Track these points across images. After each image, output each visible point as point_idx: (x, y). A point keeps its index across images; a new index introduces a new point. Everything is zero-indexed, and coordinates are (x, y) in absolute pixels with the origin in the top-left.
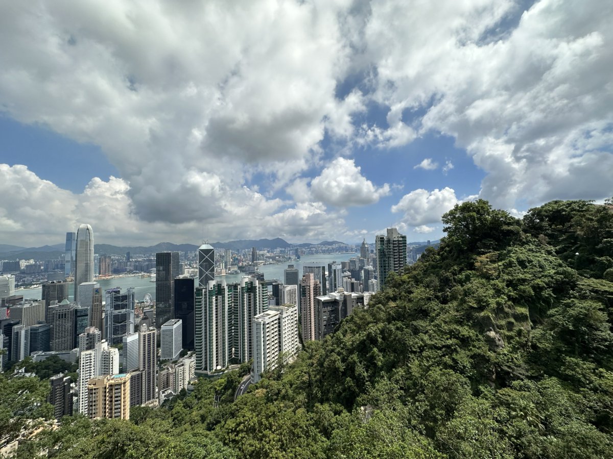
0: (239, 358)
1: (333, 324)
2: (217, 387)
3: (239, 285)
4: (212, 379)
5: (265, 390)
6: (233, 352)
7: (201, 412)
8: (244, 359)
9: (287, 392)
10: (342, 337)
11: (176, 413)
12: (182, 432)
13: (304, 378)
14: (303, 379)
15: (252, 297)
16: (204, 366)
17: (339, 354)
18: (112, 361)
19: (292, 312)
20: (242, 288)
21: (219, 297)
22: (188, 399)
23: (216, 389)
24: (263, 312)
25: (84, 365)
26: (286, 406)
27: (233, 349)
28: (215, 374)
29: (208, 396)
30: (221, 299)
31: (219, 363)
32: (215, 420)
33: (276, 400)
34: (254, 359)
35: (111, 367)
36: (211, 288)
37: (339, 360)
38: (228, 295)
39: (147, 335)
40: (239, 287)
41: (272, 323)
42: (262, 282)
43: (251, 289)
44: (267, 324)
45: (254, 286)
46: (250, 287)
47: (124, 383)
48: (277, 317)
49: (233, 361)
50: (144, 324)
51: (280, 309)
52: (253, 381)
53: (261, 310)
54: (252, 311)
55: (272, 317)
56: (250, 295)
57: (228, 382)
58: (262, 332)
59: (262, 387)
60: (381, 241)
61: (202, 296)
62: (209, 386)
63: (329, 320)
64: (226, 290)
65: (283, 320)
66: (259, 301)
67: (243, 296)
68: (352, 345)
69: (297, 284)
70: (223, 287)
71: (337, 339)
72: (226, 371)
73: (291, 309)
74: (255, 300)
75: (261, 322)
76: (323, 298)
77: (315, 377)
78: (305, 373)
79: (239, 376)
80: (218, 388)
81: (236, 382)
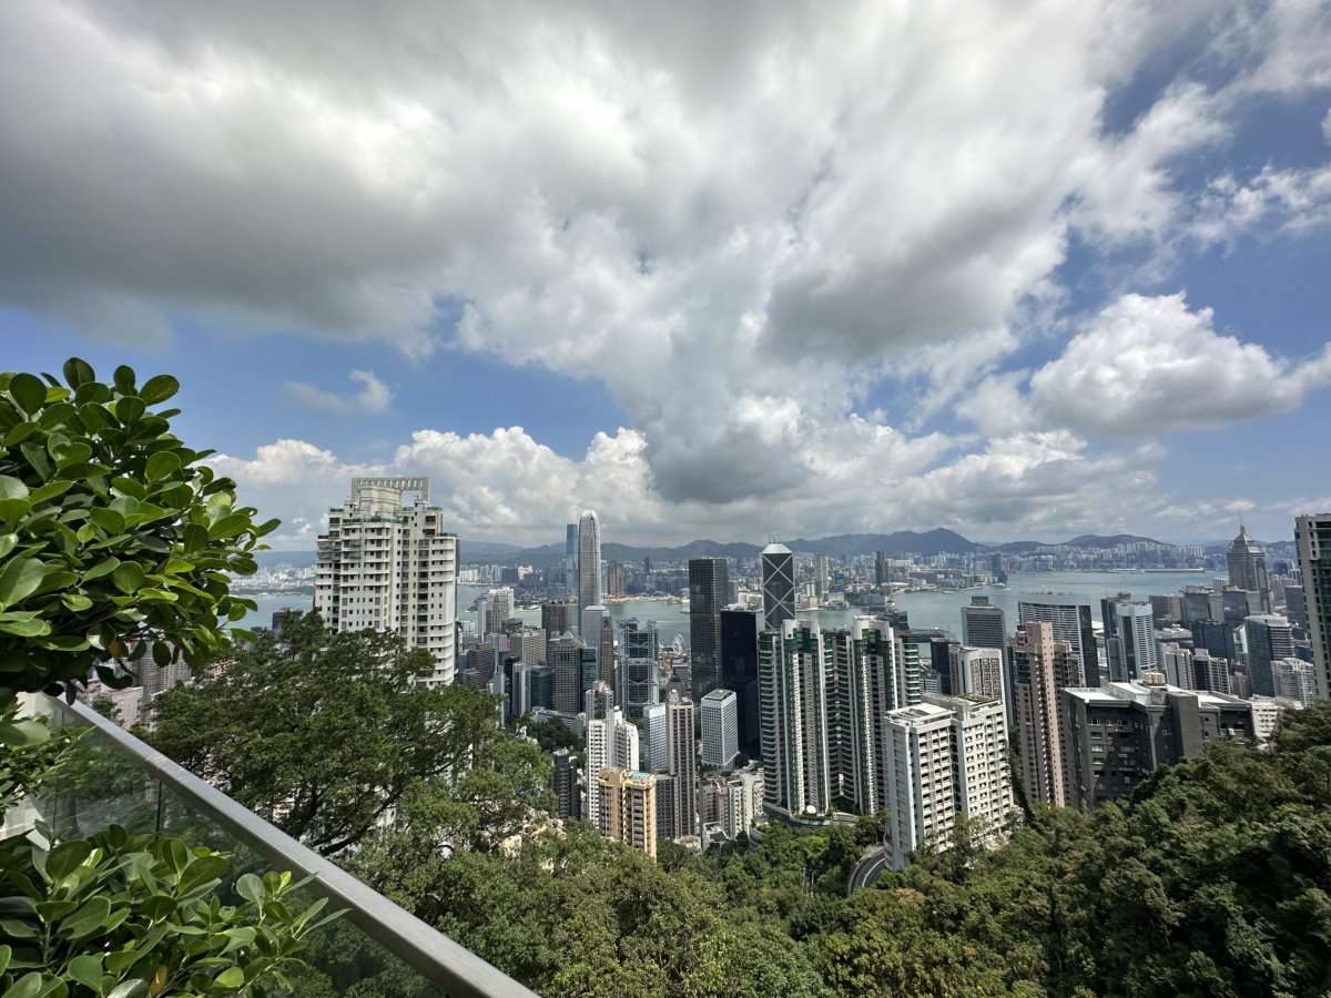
0: (855, 799)
1: (1126, 774)
2: (809, 851)
3: (849, 634)
4: (798, 830)
5: (921, 896)
6: (841, 783)
7: (780, 893)
8: (867, 806)
9: (983, 921)
10: (1165, 819)
11: (731, 878)
12: (743, 921)
13: (1036, 903)
14: (1031, 902)
15: (880, 666)
16: (780, 797)
17: (1155, 866)
18: (629, 745)
19: (988, 717)
20: (856, 641)
21: (806, 655)
22: (753, 856)
23: (806, 854)
24: (910, 704)
25: (593, 742)
26: (981, 956)
27: (841, 777)
28: (803, 822)
29: (791, 865)
30: (810, 661)
31: (812, 801)
32: (807, 922)
33: (954, 931)
34: (892, 812)
35: (628, 756)
36: (790, 636)
37: (1157, 885)
38: (825, 654)
39: (678, 711)
40: (848, 639)
41: (935, 737)
42: (902, 633)
43: (876, 645)
44: (921, 735)
45: (883, 639)
46: (873, 641)
47: (648, 790)
48: (947, 723)
49: (841, 803)
50: (674, 691)
51: (956, 705)
52: (890, 863)
53: (904, 699)
54: (882, 698)
55: (932, 720)
56: (874, 659)
57: (832, 847)
58: (909, 753)
59: (914, 885)
61: (771, 649)
62: (794, 843)
63: (1110, 759)
64: (821, 644)
65: (965, 735)
66: (898, 677)
67: (858, 660)
68: (1210, 853)
69: (1001, 647)
70: (814, 635)
71: (1146, 820)
72: (827, 823)
73: (985, 710)
74: (888, 674)
75: (904, 728)
76: (1087, 695)
77: (1072, 909)
78: (1039, 889)
79: (858, 843)
80: (811, 854)
81: (849, 853)
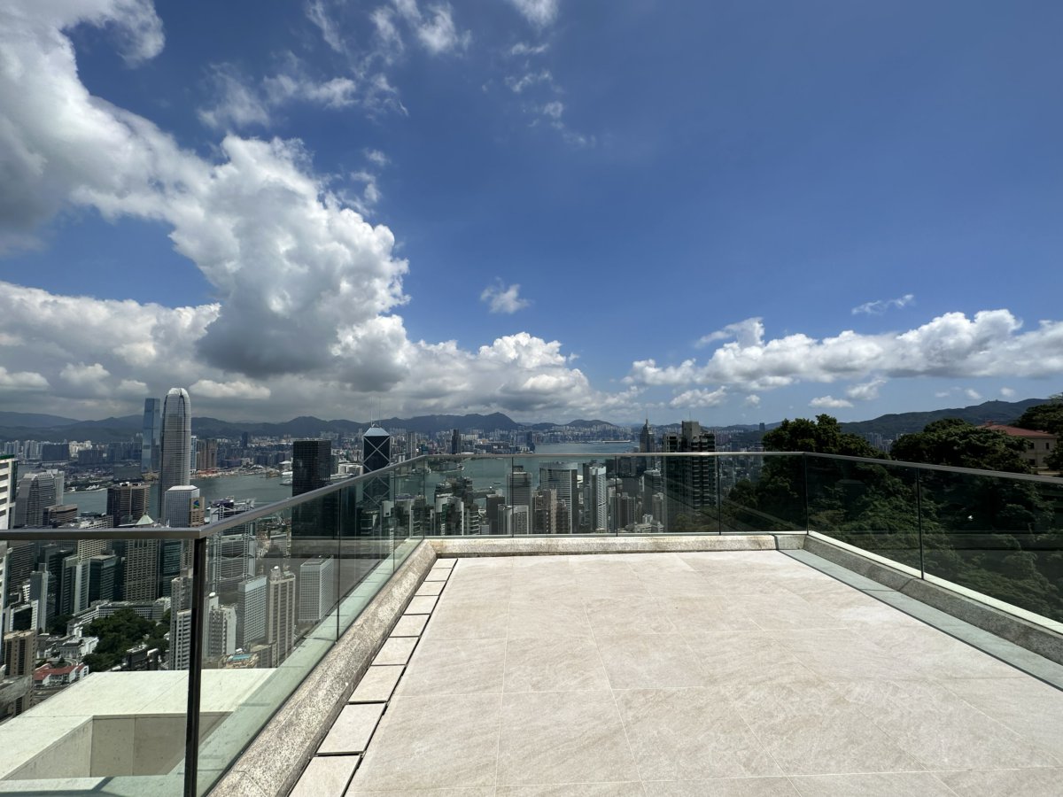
18: (226, 627)
20: (438, 513)
25: (181, 633)
35: (224, 638)
36: (388, 514)
38: (414, 525)
39: (280, 585)
40: (432, 512)
42: (470, 504)
43: (451, 514)
45: (456, 510)
46: (449, 512)
60: (671, 443)
69: (528, 504)
